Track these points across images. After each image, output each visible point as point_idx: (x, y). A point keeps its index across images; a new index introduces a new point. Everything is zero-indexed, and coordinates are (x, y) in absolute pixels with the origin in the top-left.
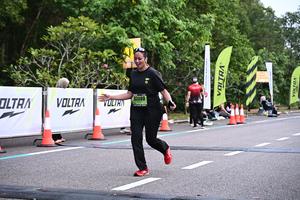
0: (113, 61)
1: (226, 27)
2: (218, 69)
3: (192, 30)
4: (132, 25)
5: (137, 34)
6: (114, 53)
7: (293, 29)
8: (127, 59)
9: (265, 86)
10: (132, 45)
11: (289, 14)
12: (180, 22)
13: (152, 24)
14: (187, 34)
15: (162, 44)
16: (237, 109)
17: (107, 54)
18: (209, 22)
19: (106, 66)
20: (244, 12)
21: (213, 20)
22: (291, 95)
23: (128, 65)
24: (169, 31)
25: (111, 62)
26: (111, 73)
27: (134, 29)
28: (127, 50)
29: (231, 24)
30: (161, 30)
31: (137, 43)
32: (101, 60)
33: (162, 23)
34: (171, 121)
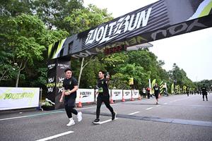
3: (145, 75)
7: (171, 74)
9: (165, 89)
11: (170, 71)
12: (142, 74)
15: (138, 79)
20: (158, 71)
21: (150, 73)
22: (172, 91)
23: (130, 84)
24: (140, 76)
25: (126, 83)
27: (131, 76)
28: (130, 81)
29: (155, 74)
31: (132, 79)
33: (138, 74)
34: (141, 98)
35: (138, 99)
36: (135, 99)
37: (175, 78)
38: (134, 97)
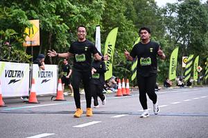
0: (14, 39)
1: (115, 14)
2: (107, 47)
3: (85, 14)
4: (32, 9)
5: (36, 16)
6: (15, 33)
7: (172, 18)
8: (27, 38)
10: (31, 25)
11: (168, 4)
12: (74, 7)
13: (50, 8)
14: (80, 18)
15: (58, 26)
16: (124, 83)
17: (9, 33)
18: (100, 7)
19: (8, 43)
20: (131, 3)
21: (103, 5)
22: (170, 72)
23: (28, 44)
24: (65, 15)
25: (12, 40)
26: (12, 50)
27: (33, 12)
28: (27, 30)
29: (119, 11)
30: (57, 13)
31: (36, 24)
32: (4, 39)
33: (58, 7)
34: (66, 94)
35: (55, 98)
36: (42, 98)
37: (184, 32)
38: (40, 89)
